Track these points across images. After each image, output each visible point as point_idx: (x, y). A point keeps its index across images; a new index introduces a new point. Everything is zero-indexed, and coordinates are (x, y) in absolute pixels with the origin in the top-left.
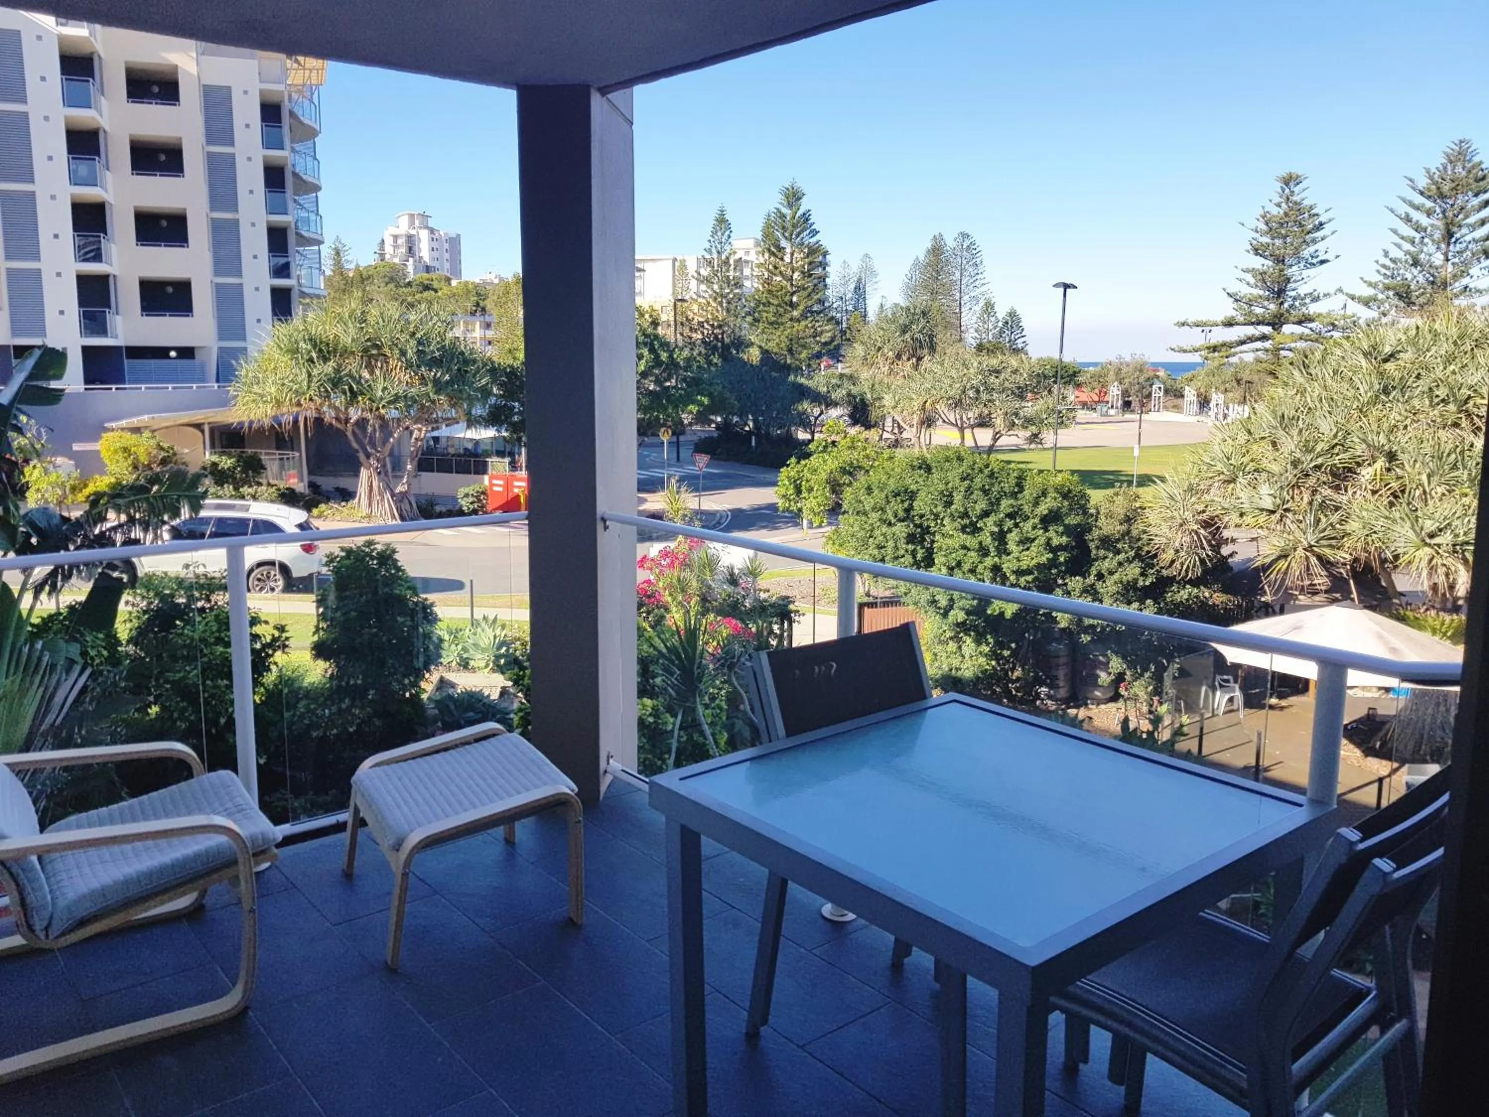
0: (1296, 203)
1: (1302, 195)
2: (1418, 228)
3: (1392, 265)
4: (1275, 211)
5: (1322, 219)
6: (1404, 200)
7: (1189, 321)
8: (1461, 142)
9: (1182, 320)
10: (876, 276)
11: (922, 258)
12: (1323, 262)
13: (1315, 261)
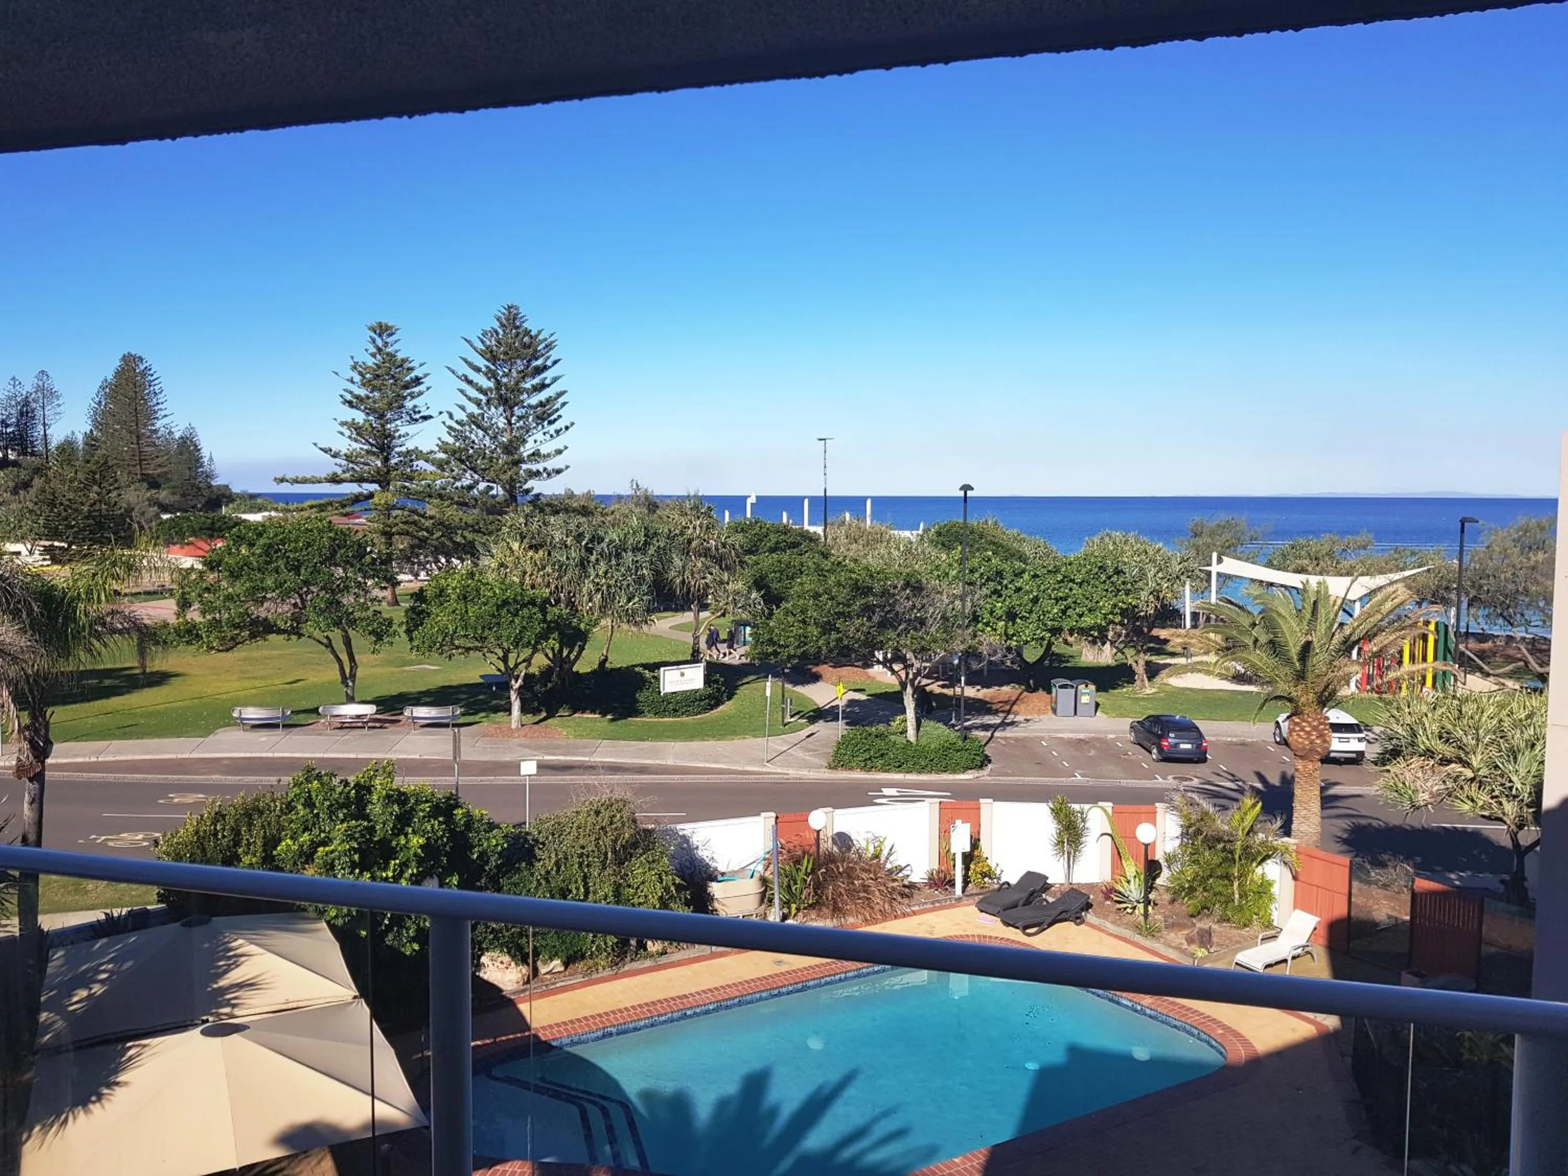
0: (388, 354)
1: (396, 347)
2: (480, 390)
3: (458, 427)
4: (370, 361)
5: (418, 373)
6: (465, 361)
7: (287, 477)
8: (510, 307)
9: (280, 476)
10: (58, 398)
11: (110, 377)
12: (425, 418)
13: (417, 416)
